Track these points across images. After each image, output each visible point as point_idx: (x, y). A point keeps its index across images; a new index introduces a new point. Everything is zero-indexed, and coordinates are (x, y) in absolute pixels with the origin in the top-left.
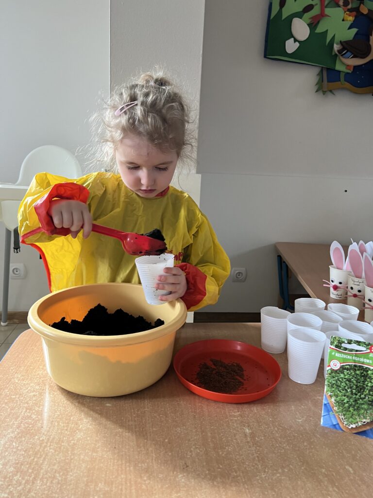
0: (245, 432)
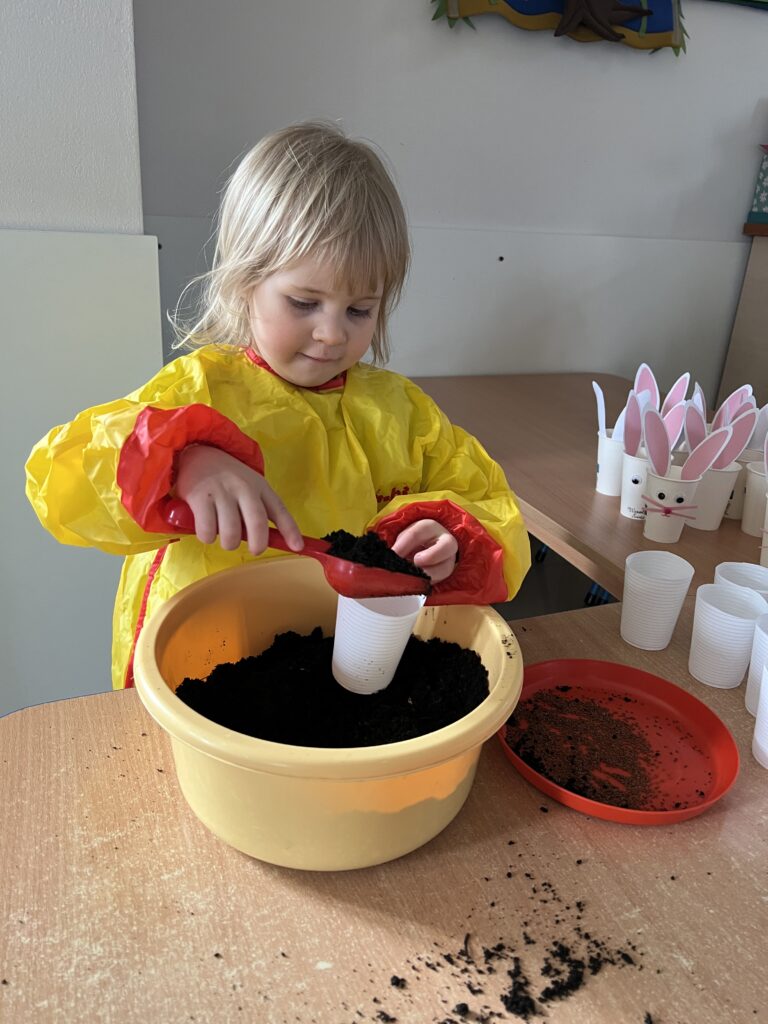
0: (681, 968)
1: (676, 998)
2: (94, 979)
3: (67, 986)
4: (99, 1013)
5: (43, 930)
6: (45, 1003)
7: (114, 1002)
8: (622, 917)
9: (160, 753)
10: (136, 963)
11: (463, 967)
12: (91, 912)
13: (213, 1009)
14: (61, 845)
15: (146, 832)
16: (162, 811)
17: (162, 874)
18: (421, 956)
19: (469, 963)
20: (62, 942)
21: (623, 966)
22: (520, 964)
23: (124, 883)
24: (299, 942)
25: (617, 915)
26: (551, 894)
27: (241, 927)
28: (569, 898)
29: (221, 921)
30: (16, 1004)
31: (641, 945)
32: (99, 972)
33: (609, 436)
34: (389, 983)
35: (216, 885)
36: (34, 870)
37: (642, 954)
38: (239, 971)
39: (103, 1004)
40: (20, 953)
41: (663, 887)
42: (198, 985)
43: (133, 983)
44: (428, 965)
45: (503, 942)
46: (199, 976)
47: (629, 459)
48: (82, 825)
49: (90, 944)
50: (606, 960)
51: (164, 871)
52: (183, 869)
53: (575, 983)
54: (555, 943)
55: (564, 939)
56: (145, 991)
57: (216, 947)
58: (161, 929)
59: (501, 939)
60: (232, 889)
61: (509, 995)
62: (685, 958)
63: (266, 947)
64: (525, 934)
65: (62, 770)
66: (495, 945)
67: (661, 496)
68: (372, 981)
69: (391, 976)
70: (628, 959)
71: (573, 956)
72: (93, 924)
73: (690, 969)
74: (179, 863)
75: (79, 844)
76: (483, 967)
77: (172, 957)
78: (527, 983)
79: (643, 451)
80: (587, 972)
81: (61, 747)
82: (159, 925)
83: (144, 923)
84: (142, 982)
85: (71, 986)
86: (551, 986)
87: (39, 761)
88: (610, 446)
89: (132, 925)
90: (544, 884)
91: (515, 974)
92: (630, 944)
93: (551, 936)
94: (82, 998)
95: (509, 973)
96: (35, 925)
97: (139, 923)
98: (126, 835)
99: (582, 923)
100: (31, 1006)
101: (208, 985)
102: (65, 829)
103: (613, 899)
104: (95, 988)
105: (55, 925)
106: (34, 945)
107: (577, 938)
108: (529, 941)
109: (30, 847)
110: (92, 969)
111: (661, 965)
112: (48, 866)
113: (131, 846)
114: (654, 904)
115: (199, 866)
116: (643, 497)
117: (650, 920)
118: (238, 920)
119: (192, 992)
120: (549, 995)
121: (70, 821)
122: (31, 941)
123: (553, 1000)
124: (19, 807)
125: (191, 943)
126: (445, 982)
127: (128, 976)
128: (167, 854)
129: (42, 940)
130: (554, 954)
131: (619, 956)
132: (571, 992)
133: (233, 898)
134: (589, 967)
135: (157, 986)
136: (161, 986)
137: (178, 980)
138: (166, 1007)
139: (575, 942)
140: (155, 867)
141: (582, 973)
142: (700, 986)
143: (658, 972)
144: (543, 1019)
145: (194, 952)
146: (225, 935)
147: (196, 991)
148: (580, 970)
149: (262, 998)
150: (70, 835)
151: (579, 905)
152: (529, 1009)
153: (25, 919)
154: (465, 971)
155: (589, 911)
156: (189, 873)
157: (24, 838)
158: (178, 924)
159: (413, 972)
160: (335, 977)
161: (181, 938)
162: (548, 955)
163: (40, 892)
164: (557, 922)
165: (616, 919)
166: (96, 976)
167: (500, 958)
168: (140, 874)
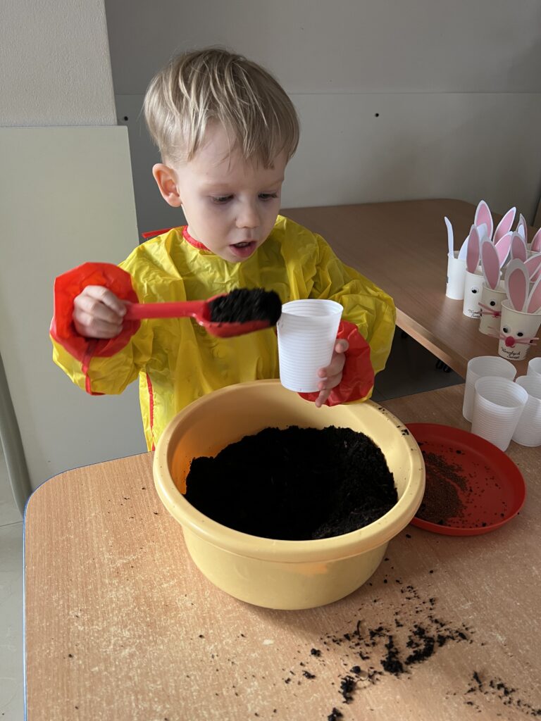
0: (498, 642)
1: (494, 662)
2: (126, 652)
3: (109, 657)
4: (130, 674)
5: (91, 621)
6: (97, 668)
7: (139, 667)
8: (459, 608)
9: (155, 501)
10: (151, 642)
11: (357, 642)
12: (120, 609)
13: (201, 670)
14: (97, 565)
15: (150, 556)
16: (159, 541)
17: (162, 584)
18: (329, 635)
19: (360, 639)
20: (103, 629)
21: (460, 640)
22: (394, 640)
23: (139, 590)
24: (252, 627)
25: (456, 607)
26: (413, 594)
27: (215, 618)
28: (425, 595)
29: (201, 614)
30: (78, 670)
31: (472, 627)
32: (128, 648)
33: (456, 256)
34: (310, 653)
35: (197, 590)
36: (82, 582)
37: (472, 633)
38: (215, 646)
39: (132, 668)
40: (78, 637)
41: (486, 587)
42: (190, 655)
43: (150, 654)
44: (334, 641)
45: (382, 625)
46: (191, 649)
47: (470, 274)
48: (109, 551)
49: (121, 630)
50: (448, 637)
51: (163, 581)
52: (175, 580)
53: (428, 652)
54: (416, 626)
55: (421, 623)
56: (158, 659)
57: (200, 631)
58: (164, 619)
59: (381, 623)
60: (207, 594)
61: (386, 660)
62: (500, 635)
63: (231, 631)
64: (396, 620)
65: (93, 515)
66: (377, 628)
67: (493, 304)
68: (299, 652)
69: (311, 649)
70: (463, 636)
71: (427, 635)
72: (122, 617)
73: (503, 642)
74: (173, 576)
75: (109, 565)
76: (370, 642)
77: (173, 638)
78: (397, 652)
79: (480, 268)
80: (437, 644)
81: (91, 498)
82: (163, 617)
83: (153, 616)
84: (156, 654)
85: (112, 657)
86: (413, 654)
87: (78, 509)
88: (456, 264)
89: (147, 618)
90: (408, 587)
91: (389, 646)
92: (464, 626)
93: (413, 621)
94: (119, 665)
95: (386, 646)
96: (86, 618)
97: (151, 616)
98: (137, 558)
99: (434, 612)
100: (88, 670)
101: (196, 655)
102: (98, 555)
103: (453, 596)
104: (127, 659)
105: (98, 618)
106: (86, 631)
107: (430, 623)
108: (399, 625)
109: (77, 567)
110: (123, 646)
111: (484, 640)
112: (90, 579)
113: (141, 565)
114: (480, 599)
115: (185, 578)
116: (479, 304)
117: (477, 609)
118: (212, 613)
119: (187, 660)
120: (411, 660)
121: (101, 549)
122: (84, 629)
123: (414, 663)
124: (68, 540)
125: (184, 629)
126: (345, 652)
127: (146, 650)
128: (164, 571)
129: (91, 628)
130: (415, 633)
131: (457, 634)
132: (425, 658)
133: (209, 599)
134: (438, 641)
135: (165, 656)
136: (167, 656)
137: (177, 652)
138: (172, 669)
139: (429, 625)
140: (157, 579)
141: (433, 646)
142: (509, 654)
143: (483, 644)
144: (409, 675)
145: (186, 635)
146: (205, 623)
147: (190, 659)
148: (432, 643)
149: (231, 663)
150: (102, 558)
151: (431, 600)
152: (399, 670)
153: (79, 614)
154: (358, 644)
155: (438, 605)
156: (179, 584)
157: (73, 561)
158: (175, 616)
159: (325, 646)
160: (276, 650)
161: (178, 625)
162: (410, 634)
163: (87, 597)
164: (417, 612)
165: (455, 610)
166: (127, 650)
167: (380, 636)
168: (148, 584)
